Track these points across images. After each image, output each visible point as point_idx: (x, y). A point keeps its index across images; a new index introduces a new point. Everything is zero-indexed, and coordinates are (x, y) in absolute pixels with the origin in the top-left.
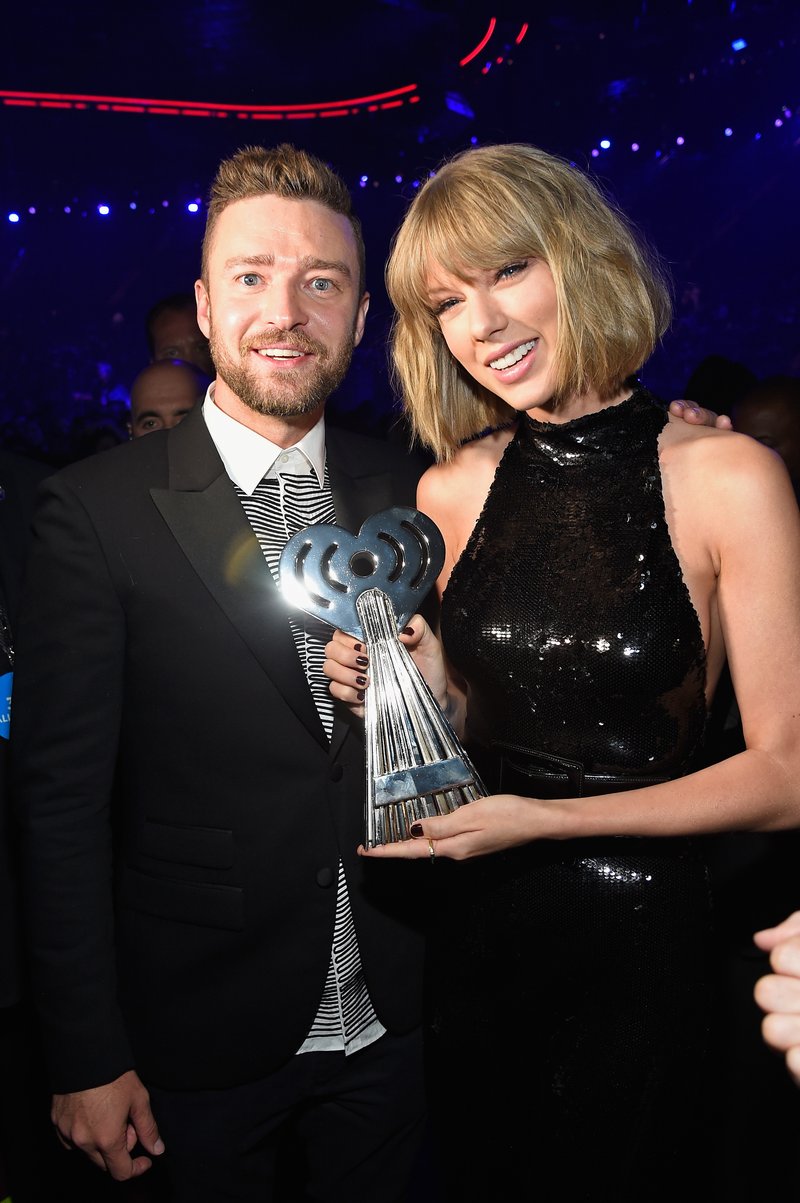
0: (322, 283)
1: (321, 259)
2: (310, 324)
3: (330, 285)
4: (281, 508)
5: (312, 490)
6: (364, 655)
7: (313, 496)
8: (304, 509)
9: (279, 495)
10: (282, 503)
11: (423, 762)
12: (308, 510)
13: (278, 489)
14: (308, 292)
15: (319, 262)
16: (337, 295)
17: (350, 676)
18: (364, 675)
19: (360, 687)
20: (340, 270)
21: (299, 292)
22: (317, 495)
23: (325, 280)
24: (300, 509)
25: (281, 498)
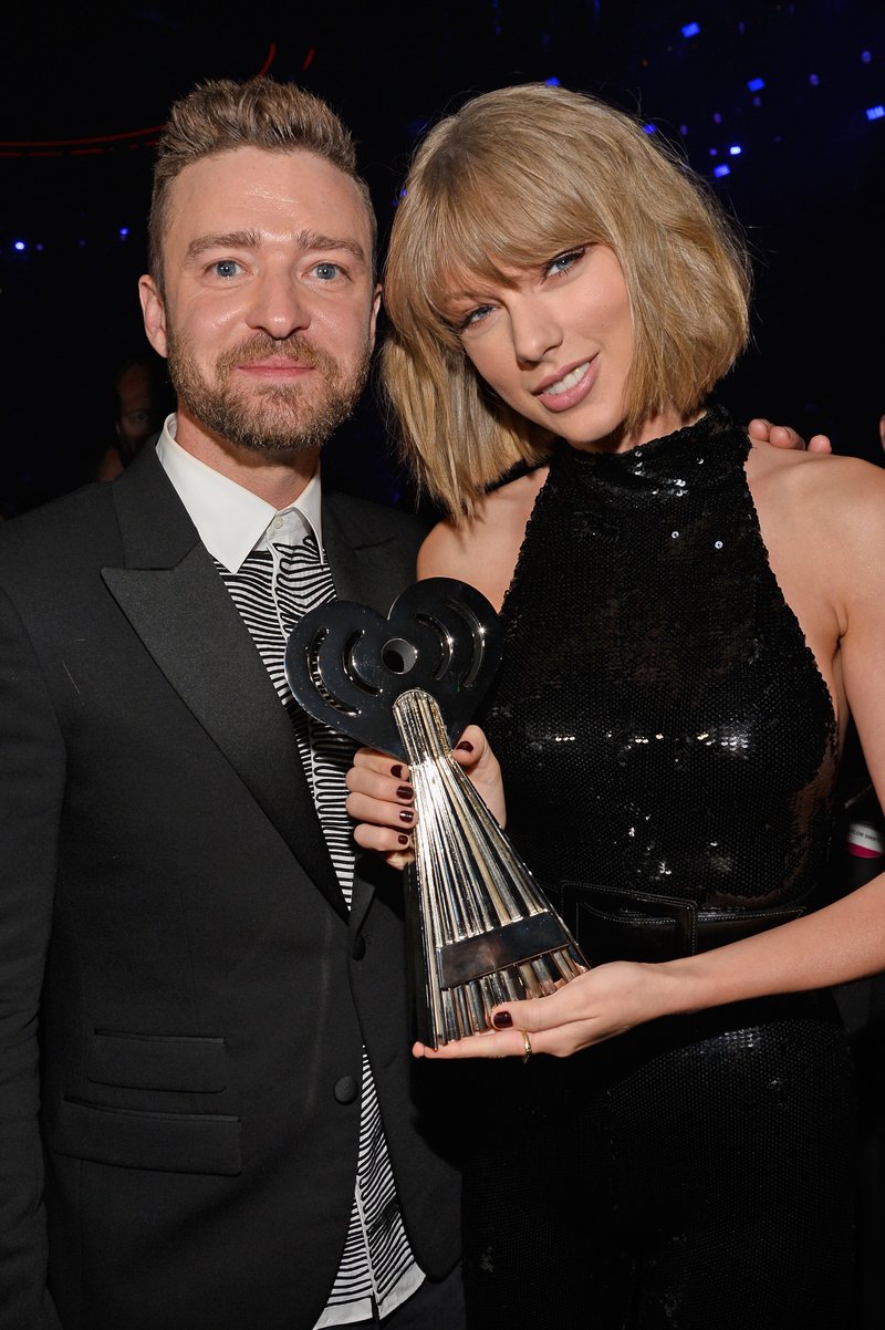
0: (327, 270)
1: (325, 235)
2: (312, 327)
3: (337, 272)
4: (273, 592)
5: (305, 565)
6: (406, 784)
7: (307, 574)
8: (297, 593)
9: (271, 574)
10: (274, 585)
11: (499, 923)
12: (302, 593)
13: (271, 566)
14: (307, 282)
15: (322, 239)
16: (347, 286)
17: (390, 813)
18: (408, 809)
19: (406, 825)
20: (352, 250)
21: (297, 284)
22: (312, 573)
23: (330, 266)
24: (292, 592)
25: (274, 579)
